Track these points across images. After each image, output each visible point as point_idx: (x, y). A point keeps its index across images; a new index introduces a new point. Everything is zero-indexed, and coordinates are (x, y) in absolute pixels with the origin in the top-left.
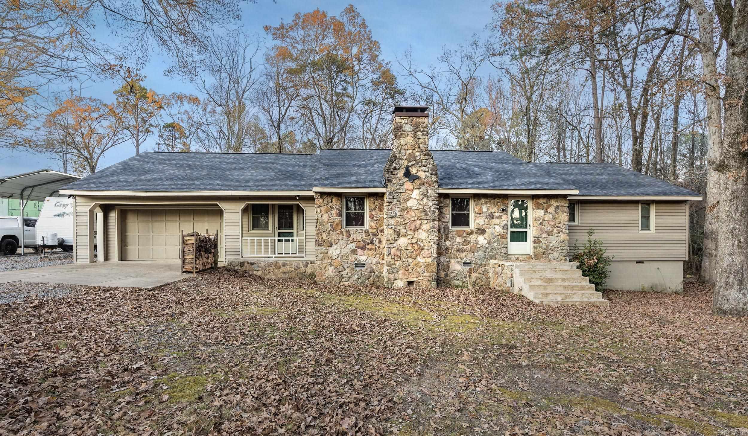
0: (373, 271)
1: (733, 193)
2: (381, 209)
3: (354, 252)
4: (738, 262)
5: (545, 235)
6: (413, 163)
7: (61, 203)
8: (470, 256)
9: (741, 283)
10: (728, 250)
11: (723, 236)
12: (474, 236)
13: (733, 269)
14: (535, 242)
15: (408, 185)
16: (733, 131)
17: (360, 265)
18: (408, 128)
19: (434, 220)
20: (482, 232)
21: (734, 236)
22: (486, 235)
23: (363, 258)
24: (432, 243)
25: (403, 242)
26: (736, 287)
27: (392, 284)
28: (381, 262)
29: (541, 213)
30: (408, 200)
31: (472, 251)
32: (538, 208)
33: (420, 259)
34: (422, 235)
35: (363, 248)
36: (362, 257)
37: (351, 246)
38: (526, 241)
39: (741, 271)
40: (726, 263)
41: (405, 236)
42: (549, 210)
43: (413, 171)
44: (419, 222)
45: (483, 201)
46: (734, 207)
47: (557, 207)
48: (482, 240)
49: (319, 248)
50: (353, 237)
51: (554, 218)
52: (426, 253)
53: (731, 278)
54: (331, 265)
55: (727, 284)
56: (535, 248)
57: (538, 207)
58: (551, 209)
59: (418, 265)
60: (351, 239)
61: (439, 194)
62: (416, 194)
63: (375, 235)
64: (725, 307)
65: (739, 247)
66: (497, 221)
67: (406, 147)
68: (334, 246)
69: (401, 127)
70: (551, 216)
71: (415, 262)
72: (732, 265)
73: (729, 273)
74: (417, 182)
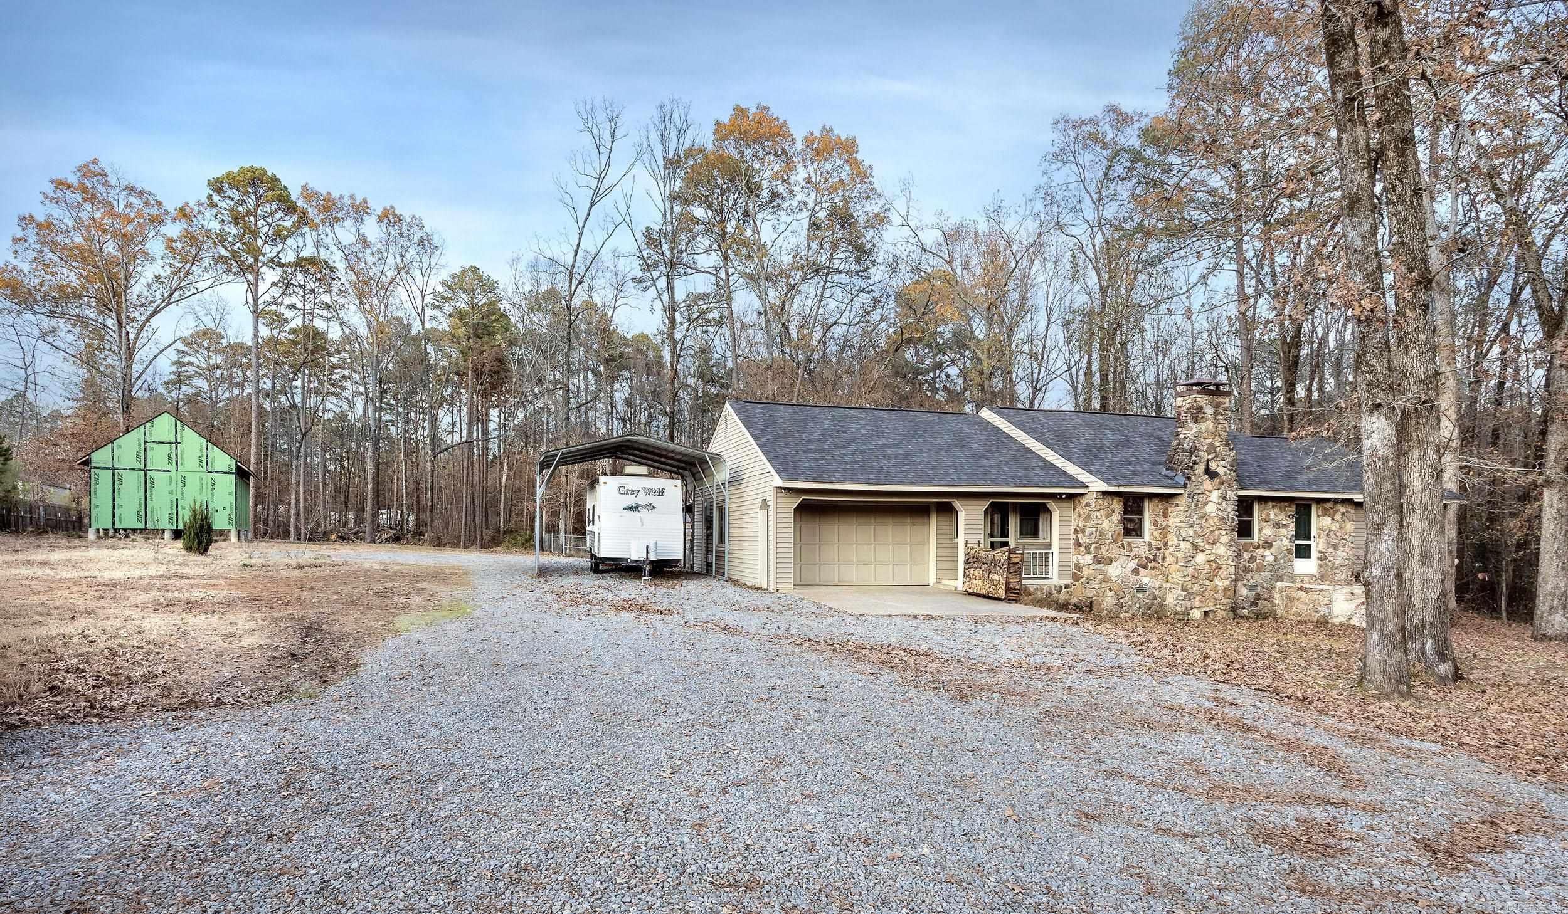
0: (1155, 598)
1: (1558, 511)
2: (1165, 515)
3: (1135, 572)
4: (1562, 585)
5: (1331, 550)
6: (1213, 455)
7: (627, 487)
8: (1256, 576)
9: (1564, 608)
10: (1552, 571)
11: (1547, 556)
12: (1261, 551)
13: (1557, 592)
14: (1320, 559)
15: (1207, 485)
16: (1559, 447)
17: (1142, 589)
18: (1209, 410)
19: (1232, 530)
20: (1268, 545)
21: (1559, 557)
22: (1273, 550)
23: (1145, 580)
24: (1230, 562)
25: (1201, 558)
26: (1561, 612)
27: (1188, 614)
28: (1165, 585)
29: (1327, 521)
30: (1206, 503)
31: (1259, 571)
32: (1324, 515)
33: (1217, 582)
34: (1221, 550)
35: (1145, 567)
36: (1145, 578)
37: (1133, 564)
38: (1309, 557)
39: (1564, 594)
40: (1550, 586)
41: (1203, 551)
42: (1336, 518)
43: (1213, 466)
44: (1217, 533)
45: (1270, 504)
46: (1559, 526)
47: (1343, 514)
48: (1269, 556)
49: (1098, 567)
50: (1135, 551)
51: (1341, 528)
52: (1223, 573)
53: (1556, 602)
54: (1110, 590)
55: (1551, 608)
56: (1321, 566)
57: (1326, 512)
58: (1338, 517)
59: (1215, 589)
60: (1132, 554)
61: (1239, 496)
62: (1215, 496)
63: (1159, 549)
64: (1550, 633)
65: (1563, 568)
66: (1283, 531)
67: (1206, 435)
68: (1114, 564)
69: (1201, 408)
70: (1338, 525)
71: (1212, 585)
72: (1556, 587)
73: (1553, 596)
74: (1217, 480)
